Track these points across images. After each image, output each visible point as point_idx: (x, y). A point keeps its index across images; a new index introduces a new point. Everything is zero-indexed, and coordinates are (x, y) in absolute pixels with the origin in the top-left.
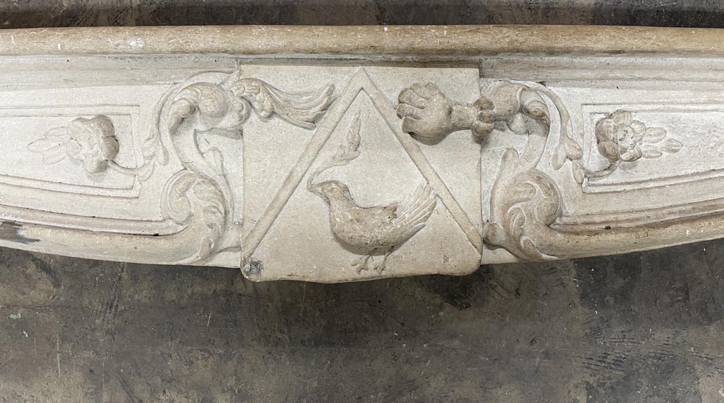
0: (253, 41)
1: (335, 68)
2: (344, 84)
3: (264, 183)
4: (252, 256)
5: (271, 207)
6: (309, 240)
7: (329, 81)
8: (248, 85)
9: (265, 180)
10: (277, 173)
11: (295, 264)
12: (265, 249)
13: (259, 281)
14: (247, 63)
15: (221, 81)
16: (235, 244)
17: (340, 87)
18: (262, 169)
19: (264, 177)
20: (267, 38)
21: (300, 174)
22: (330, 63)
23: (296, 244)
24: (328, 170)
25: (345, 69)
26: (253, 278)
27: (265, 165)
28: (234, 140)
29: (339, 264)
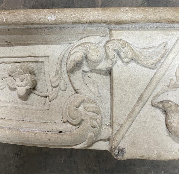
0: (122, 15)
1: (168, 32)
2: (174, 42)
3: (125, 101)
4: (119, 145)
5: (130, 116)
6: (152, 136)
7: (164, 40)
8: (119, 43)
9: (126, 100)
10: (133, 95)
11: (144, 150)
12: (126, 141)
13: (122, 160)
15: (99, 41)
16: (107, 138)
17: (171, 43)
18: (124, 93)
19: (125, 98)
20: (131, 14)
21: (148, 96)
22: (165, 29)
23: (145, 138)
24: (164, 94)
25: (174, 33)
26: (120, 158)
27: (126, 91)
28: (105, 76)
29: (170, 150)
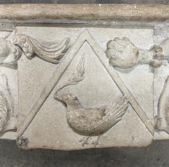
0: (21, 11)
1: (70, 28)
2: (76, 38)
3: (29, 94)
4: (23, 136)
5: (33, 108)
6: (54, 127)
7: (67, 36)
8: (20, 38)
9: (30, 92)
10: (37, 88)
11: (47, 141)
12: (29, 131)
13: (26, 149)
14: (20, 26)
15: (5, 36)
16: (13, 128)
17: (73, 39)
18: (29, 86)
19: (29, 91)
20: (30, 10)
21: (50, 90)
22: (67, 26)
23: (47, 129)
24: (66, 87)
25: (76, 29)
26: (23, 147)
27: (30, 84)
28: (14, 70)
29: (72, 141)
